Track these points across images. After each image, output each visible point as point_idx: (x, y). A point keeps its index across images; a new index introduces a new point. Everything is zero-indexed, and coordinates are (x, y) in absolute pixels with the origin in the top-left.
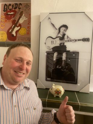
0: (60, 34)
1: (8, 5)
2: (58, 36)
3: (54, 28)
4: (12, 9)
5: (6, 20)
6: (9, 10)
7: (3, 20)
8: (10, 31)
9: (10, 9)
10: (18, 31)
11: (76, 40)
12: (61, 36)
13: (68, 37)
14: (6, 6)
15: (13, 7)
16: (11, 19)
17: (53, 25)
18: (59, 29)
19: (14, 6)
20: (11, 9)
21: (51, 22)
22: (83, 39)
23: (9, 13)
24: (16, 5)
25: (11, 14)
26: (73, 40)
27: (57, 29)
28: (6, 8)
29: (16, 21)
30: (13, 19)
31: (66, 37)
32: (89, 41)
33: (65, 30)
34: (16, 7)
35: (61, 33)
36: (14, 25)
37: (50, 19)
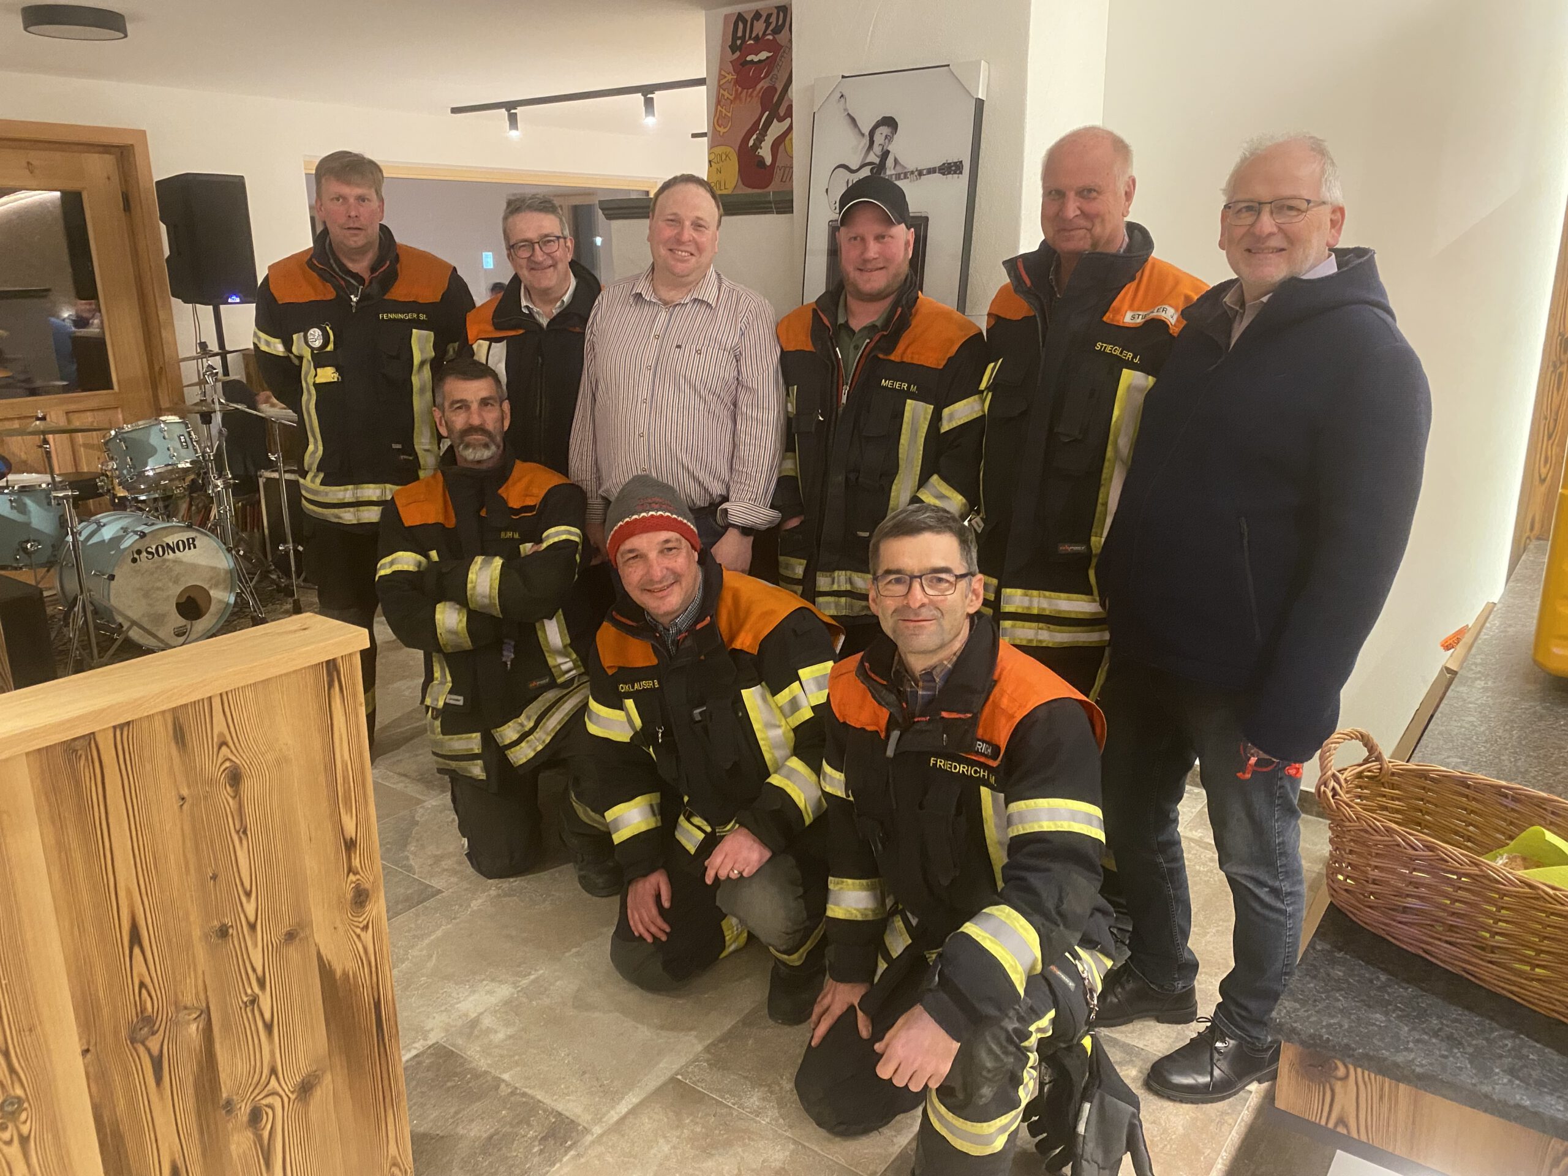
0: (871, 153)
1: (749, 18)
2: (868, 161)
3: (857, 130)
4: (764, 34)
5: (737, 91)
6: (752, 42)
7: (726, 93)
8: (751, 143)
9: (757, 39)
10: (784, 140)
11: (920, 173)
12: (877, 160)
13: (896, 160)
14: (741, 26)
15: (767, 22)
16: (759, 87)
17: (853, 120)
18: (872, 134)
19: (773, 19)
20: (760, 35)
21: (845, 110)
22: (944, 164)
23: (749, 58)
24: (781, 15)
25: (760, 61)
26: (912, 173)
27: (863, 135)
28: (740, 34)
29: (776, 90)
30: (763, 84)
31: (890, 162)
32: (961, 173)
33: (889, 138)
34: (780, 22)
35: (877, 149)
36: (767, 113)
37: (842, 100)
